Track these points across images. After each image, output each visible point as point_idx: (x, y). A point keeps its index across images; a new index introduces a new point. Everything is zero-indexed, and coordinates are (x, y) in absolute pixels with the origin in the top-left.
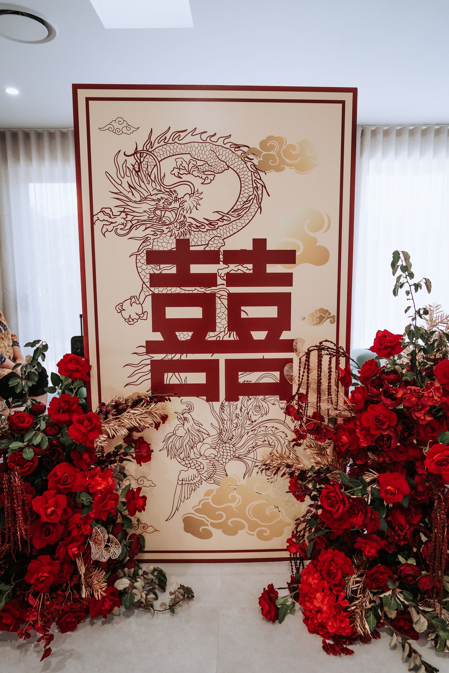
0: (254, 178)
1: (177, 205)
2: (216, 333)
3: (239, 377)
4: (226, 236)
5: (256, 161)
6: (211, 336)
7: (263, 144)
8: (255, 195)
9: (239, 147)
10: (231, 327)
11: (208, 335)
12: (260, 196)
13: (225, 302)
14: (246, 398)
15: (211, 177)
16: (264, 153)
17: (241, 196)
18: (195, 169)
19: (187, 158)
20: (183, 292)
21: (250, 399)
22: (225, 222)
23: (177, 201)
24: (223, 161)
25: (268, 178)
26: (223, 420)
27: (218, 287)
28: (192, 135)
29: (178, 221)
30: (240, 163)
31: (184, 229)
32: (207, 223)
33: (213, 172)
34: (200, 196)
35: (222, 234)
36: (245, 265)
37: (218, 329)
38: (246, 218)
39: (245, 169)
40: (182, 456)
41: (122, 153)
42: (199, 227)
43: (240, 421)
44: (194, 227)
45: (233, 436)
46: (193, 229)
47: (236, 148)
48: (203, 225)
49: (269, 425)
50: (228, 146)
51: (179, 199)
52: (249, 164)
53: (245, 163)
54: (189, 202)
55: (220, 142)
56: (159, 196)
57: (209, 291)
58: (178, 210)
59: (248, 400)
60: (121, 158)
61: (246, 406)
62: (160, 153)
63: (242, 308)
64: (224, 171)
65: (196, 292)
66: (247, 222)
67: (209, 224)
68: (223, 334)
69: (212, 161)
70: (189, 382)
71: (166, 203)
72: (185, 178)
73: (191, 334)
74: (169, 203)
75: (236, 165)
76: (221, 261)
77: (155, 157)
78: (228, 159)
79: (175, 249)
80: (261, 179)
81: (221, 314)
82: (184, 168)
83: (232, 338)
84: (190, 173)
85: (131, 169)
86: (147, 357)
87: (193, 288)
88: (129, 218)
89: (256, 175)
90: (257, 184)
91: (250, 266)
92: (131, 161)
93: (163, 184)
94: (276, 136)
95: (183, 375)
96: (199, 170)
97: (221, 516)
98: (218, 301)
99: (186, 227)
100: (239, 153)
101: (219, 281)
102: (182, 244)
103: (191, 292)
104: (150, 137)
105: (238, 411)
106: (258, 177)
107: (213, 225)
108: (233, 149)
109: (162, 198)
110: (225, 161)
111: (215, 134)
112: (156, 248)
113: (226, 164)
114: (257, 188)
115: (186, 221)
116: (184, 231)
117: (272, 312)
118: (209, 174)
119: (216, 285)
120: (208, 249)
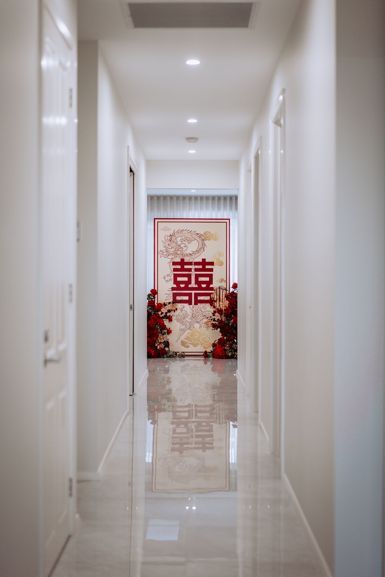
0: (202, 242)
1: (181, 249)
2: (191, 285)
3: (198, 298)
4: (194, 258)
5: (203, 238)
6: (190, 286)
7: (205, 233)
8: (202, 247)
9: (198, 234)
10: (196, 284)
12: (204, 247)
13: (194, 276)
16: (205, 236)
17: (199, 247)
18: (186, 240)
19: (184, 237)
20: (182, 273)
22: (194, 254)
25: (206, 242)
26: (193, 311)
28: (185, 231)
29: (181, 254)
30: (198, 238)
32: (189, 254)
34: (187, 247)
36: (200, 266)
37: (192, 284)
40: (181, 321)
41: (166, 236)
42: (187, 255)
43: (198, 311)
45: (196, 315)
46: (185, 256)
49: (207, 312)
52: (201, 239)
54: (184, 249)
55: (193, 233)
56: (176, 247)
57: (189, 273)
58: (181, 251)
59: (201, 305)
60: (166, 237)
61: (200, 307)
62: (176, 236)
63: (199, 278)
64: (194, 240)
66: (200, 254)
68: (193, 285)
69: (191, 238)
70: (184, 299)
71: (178, 249)
72: (183, 242)
73: (184, 285)
76: (193, 265)
77: (175, 237)
79: (180, 261)
80: (204, 243)
81: (193, 280)
82: (183, 240)
83: (196, 287)
85: (169, 240)
86: (172, 292)
87: (185, 272)
88: (168, 253)
92: (169, 238)
93: (177, 244)
94: (208, 231)
95: (182, 297)
97: (192, 341)
98: (192, 276)
100: (198, 236)
101: (192, 270)
102: (182, 260)
104: (174, 232)
105: (198, 308)
107: (191, 255)
108: (196, 235)
110: (194, 238)
111: (191, 231)
112: (175, 261)
114: (203, 245)
115: (183, 254)
116: (183, 256)
117: (207, 279)
118: (190, 241)
119: (192, 271)
120: (189, 261)
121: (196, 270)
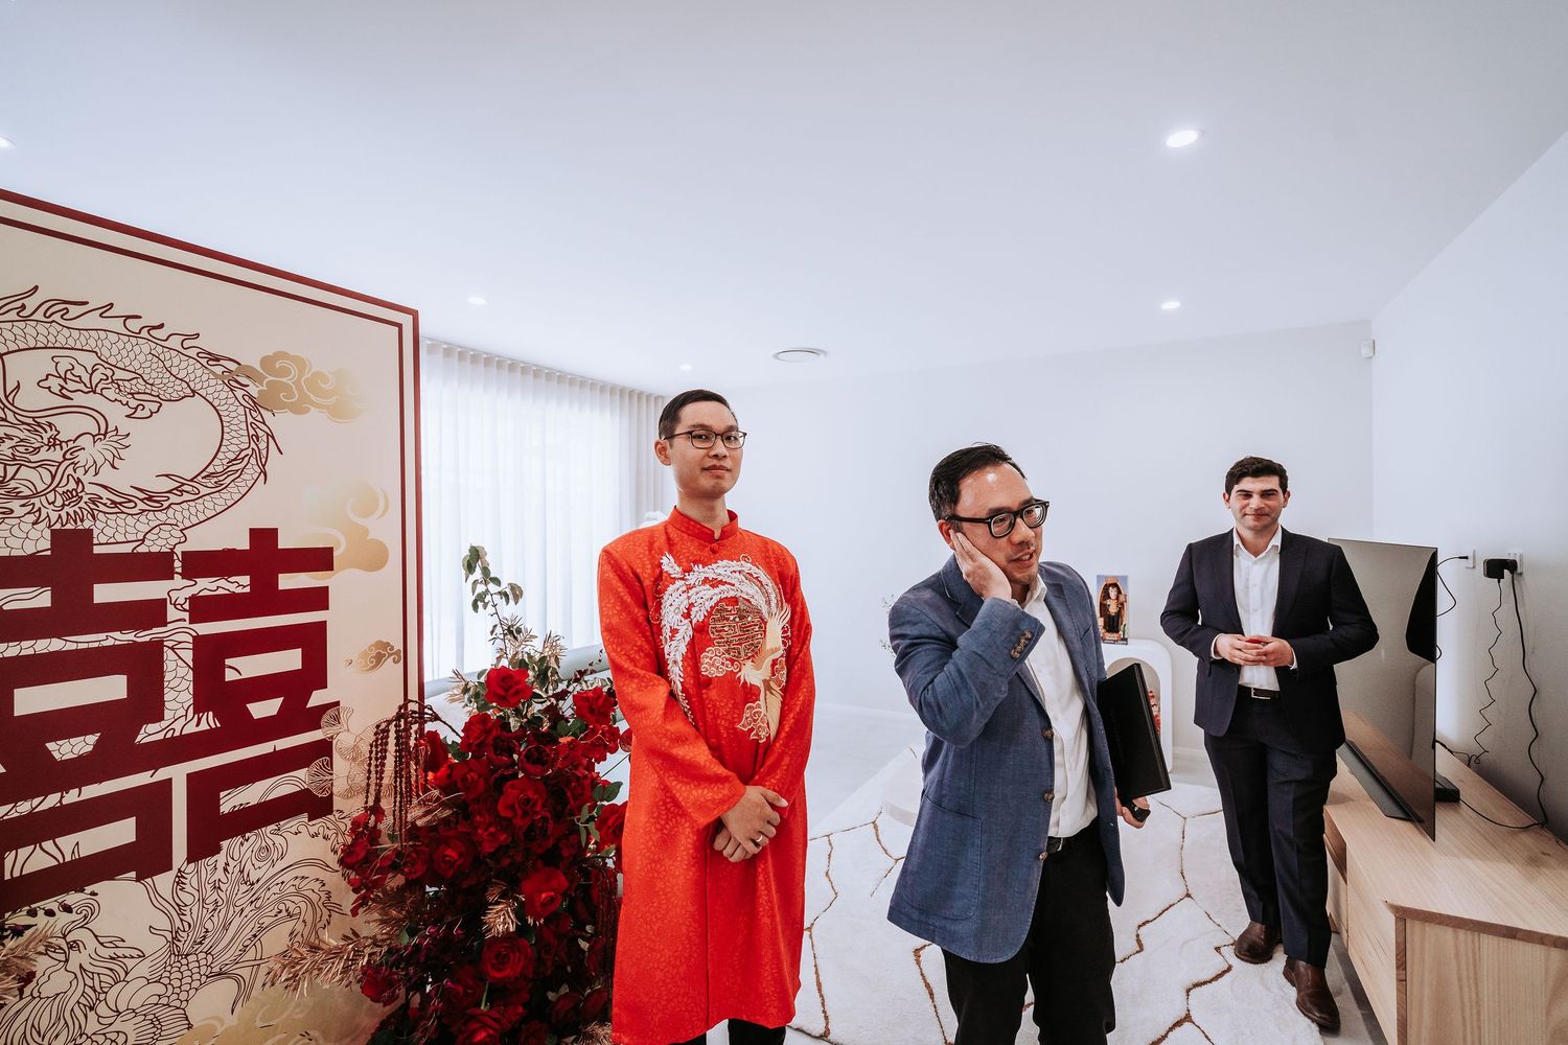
0: (250, 420)
1: (57, 455)
2: (164, 724)
3: (222, 802)
4: (188, 524)
5: (253, 390)
6: (150, 733)
7: (266, 362)
8: (253, 449)
9: (218, 360)
10: (200, 706)
11: (142, 731)
12: (264, 452)
13: (188, 656)
14: (239, 839)
15: (154, 407)
16: (270, 378)
17: (223, 449)
18: (110, 386)
19: (89, 360)
20: (73, 647)
21: (247, 840)
22: (186, 497)
23: (58, 447)
24: (181, 380)
26: (180, 908)
27: (170, 626)
28: (101, 315)
29: (60, 490)
30: (219, 388)
31: (76, 508)
32: (142, 496)
33: (158, 396)
34: (126, 443)
35: (180, 518)
36: (232, 579)
37: (168, 714)
38: (235, 490)
39: (231, 401)
42: (120, 503)
43: (222, 895)
44: (105, 505)
45: (207, 931)
46: (102, 508)
47: (211, 359)
48: (130, 501)
49: (286, 877)
50: (193, 352)
51: (61, 442)
53: (232, 390)
54: (90, 452)
55: (175, 342)
57: (144, 637)
58: (58, 467)
59: (242, 844)
61: (236, 857)
62: (3, 335)
63: (228, 662)
64: (183, 398)
65: (110, 642)
66: (236, 497)
67: (145, 498)
68: (182, 721)
69: (154, 375)
70: (86, 852)
71: (22, 449)
72: (79, 399)
73: (92, 739)
74: (31, 449)
75: (210, 390)
76: (177, 573)
78: (192, 377)
79: (49, 553)
80: (264, 423)
81: (177, 681)
82: (78, 379)
83: (204, 726)
84: (95, 392)
87: (102, 636)
89: (254, 414)
90: (257, 430)
91: (245, 580)
93: (13, 405)
94: (292, 353)
96: (119, 388)
98: (169, 655)
99: (82, 504)
100: (219, 370)
101: (172, 613)
102: (70, 540)
103: (96, 645)
105: (220, 874)
106: (259, 418)
107: (158, 502)
108: (204, 361)
109: (9, 437)
110: (187, 379)
111: (162, 326)
113: (189, 386)
114: (258, 438)
115: (83, 490)
116: (75, 512)
117: (289, 660)
118: (145, 399)
119: (165, 623)
120: (143, 549)
121: (202, 609)
